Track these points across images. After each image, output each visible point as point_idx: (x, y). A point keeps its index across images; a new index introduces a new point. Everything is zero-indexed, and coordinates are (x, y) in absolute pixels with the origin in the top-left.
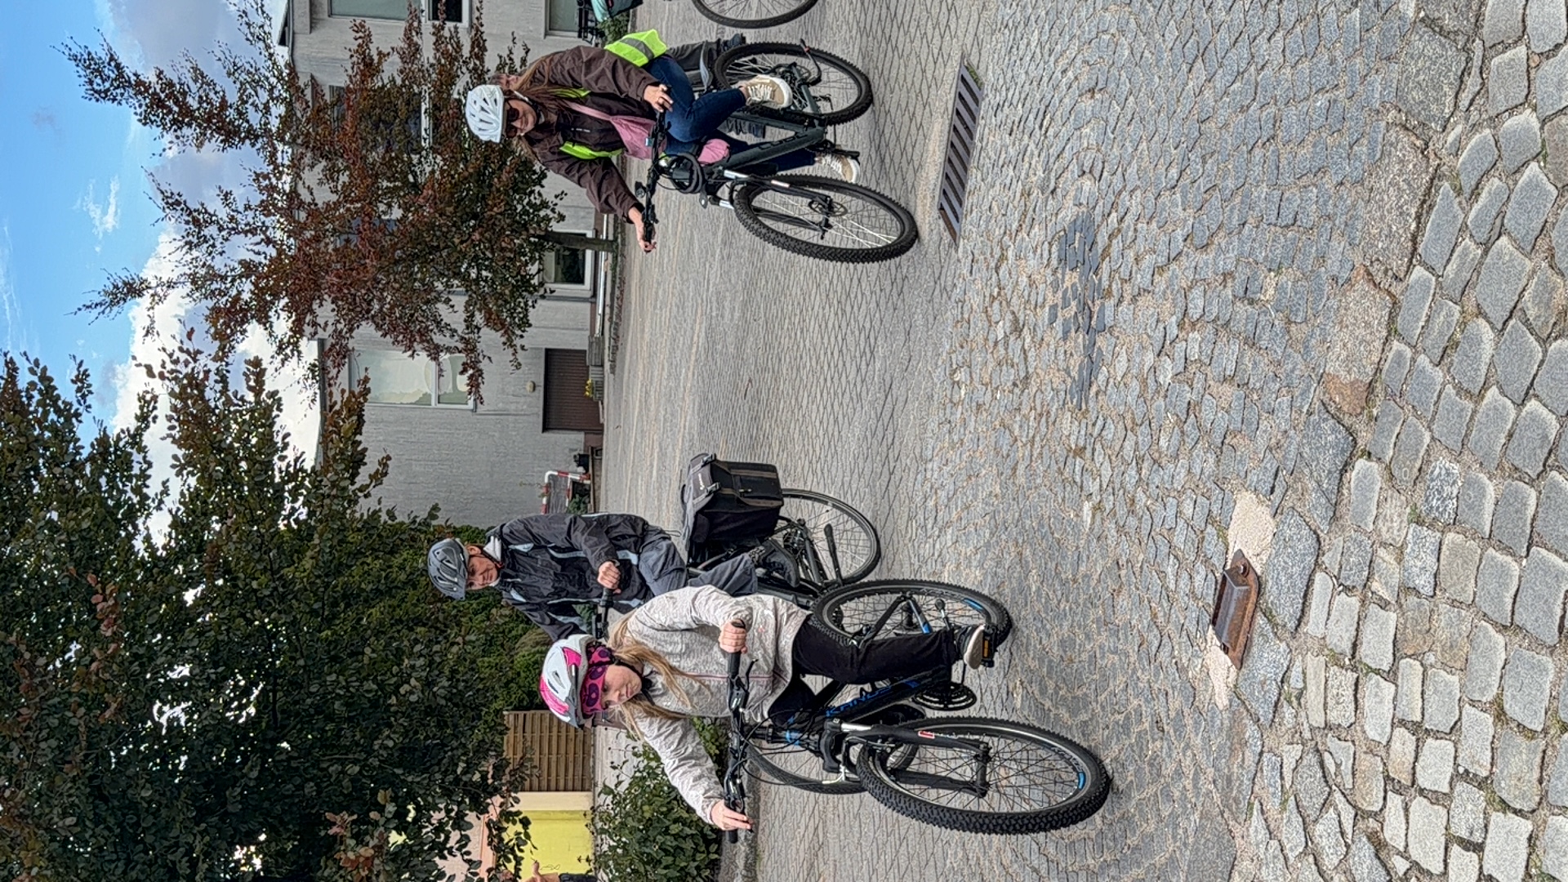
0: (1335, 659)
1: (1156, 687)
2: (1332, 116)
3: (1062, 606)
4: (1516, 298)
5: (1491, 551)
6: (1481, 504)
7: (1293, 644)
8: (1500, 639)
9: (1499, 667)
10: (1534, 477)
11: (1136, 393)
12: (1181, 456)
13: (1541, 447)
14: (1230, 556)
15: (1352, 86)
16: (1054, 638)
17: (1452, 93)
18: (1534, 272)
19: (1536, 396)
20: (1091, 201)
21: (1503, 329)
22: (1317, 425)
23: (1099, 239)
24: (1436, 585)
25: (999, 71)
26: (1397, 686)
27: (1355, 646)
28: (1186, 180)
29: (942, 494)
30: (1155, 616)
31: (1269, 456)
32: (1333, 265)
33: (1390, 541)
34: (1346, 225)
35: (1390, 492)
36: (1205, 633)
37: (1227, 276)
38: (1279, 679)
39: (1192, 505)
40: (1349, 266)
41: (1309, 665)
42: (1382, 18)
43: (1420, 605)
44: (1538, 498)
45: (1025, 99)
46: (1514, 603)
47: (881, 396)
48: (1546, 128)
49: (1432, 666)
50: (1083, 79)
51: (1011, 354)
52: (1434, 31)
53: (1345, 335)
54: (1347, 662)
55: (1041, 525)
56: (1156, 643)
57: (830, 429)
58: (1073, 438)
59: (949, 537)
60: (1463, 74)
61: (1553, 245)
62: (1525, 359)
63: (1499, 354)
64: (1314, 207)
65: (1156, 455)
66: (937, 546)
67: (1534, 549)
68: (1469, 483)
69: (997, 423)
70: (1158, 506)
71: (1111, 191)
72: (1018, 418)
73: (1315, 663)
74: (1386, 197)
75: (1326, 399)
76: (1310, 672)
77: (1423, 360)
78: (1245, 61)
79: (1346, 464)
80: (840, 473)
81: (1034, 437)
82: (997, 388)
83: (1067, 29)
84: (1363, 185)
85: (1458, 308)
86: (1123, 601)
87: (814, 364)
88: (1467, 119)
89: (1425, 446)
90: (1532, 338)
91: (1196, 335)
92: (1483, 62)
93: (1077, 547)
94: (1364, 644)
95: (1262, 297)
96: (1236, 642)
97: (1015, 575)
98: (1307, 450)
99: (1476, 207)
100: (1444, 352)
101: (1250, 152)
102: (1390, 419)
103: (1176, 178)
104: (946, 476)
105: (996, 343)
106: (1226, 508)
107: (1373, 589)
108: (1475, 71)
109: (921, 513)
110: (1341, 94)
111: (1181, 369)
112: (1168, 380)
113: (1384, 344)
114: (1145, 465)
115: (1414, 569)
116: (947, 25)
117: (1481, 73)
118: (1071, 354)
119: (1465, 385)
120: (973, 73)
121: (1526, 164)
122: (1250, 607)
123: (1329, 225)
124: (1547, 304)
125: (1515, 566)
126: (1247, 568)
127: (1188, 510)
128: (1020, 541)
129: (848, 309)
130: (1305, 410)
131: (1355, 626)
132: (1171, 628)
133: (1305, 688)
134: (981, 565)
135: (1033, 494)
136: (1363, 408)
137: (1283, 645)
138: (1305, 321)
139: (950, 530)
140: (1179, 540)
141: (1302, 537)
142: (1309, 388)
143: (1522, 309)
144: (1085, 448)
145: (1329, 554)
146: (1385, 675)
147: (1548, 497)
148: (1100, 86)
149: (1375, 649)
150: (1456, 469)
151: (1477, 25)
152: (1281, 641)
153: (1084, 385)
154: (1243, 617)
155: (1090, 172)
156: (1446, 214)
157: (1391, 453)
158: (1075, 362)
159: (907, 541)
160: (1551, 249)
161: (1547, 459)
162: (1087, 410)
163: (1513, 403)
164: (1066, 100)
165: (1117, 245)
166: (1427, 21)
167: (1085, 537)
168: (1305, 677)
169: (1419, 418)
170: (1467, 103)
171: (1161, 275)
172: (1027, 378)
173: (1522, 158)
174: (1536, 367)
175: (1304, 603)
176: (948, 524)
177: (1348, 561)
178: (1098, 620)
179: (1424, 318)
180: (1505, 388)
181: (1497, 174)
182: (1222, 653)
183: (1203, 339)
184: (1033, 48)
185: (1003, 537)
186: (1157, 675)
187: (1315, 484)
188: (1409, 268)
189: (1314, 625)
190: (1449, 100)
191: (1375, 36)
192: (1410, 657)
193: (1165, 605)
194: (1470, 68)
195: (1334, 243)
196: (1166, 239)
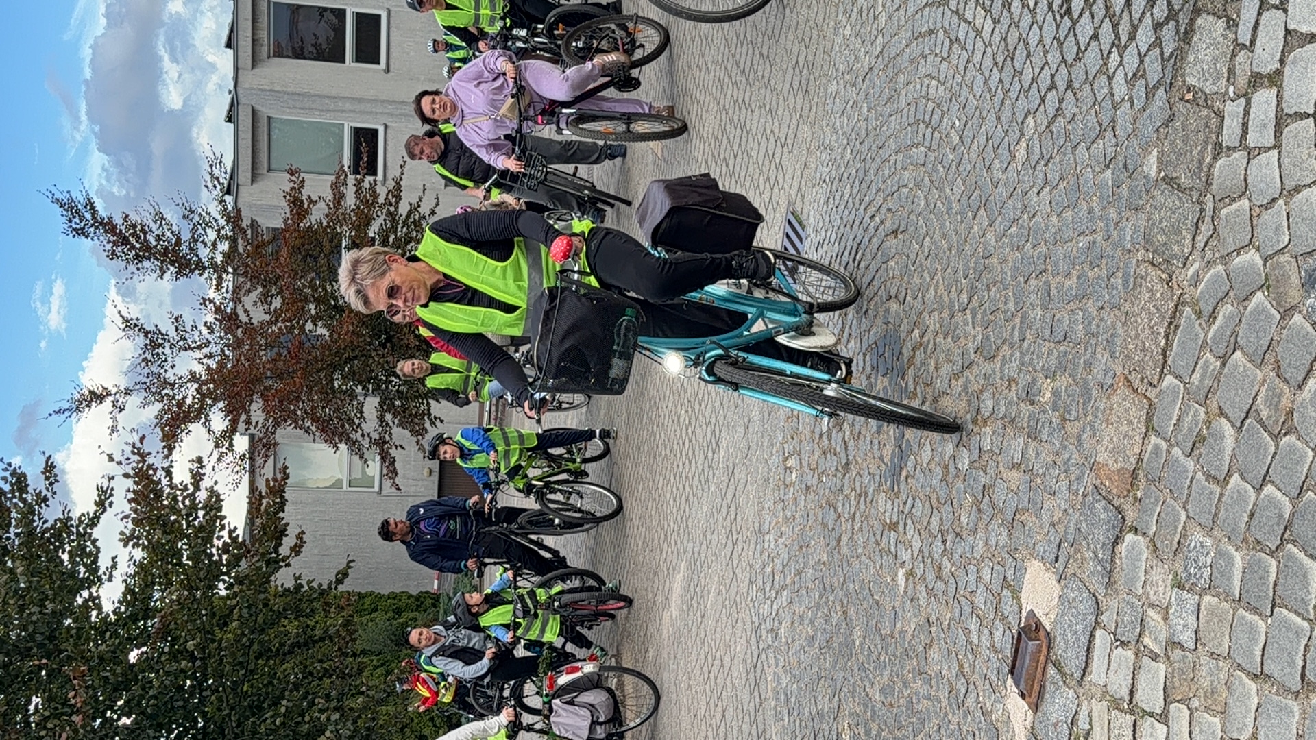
0: (1115, 704)
1: (964, 729)
2: (1093, 256)
3: (882, 658)
4: (1251, 401)
5: (1241, 611)
6: (1231, 572)
7: (1081, 691)
8: (1253, 686)
9: (1253, 711)
10: (1274, 548)
11: (939, 477)
12: (979, 530)
13: (1278, 524)
14: (1024, 615)
15: (1107, 231)
16: (876, 686)
17: (1189, 237)
18: (1264, 380)
19: (1272, 482)
20: (897, 320)
21: (1241, 427)
22: (1091, 506)
23: (905, 351)
24: (1197, 640)
25: (818, 216)
26: (1168, 727)
27: (1132, 693)
28: (975, 302)
29: (778, 562)
30: (961, 666)
31: (1053, 530)
32: (1098, 372)
33: (1157, 603)
34: (1108, 341)
35: (1155, 562)
36: (1005, 681)
37: (1011, 381)
38: (1069, 721)
39: (990, 572)
40: (1110, 374)
41: (1094, 710)
42: (1130, 177)
43: (1184, 657)
44: (1278, 567)
45: (841, 238)
46: (1263, 655)
47: (725, 478)
48: (1268, 264)
49: (1197, 710)
50: (888, 224)
51: (834, 444)
52: (1173, 187)
53: (1111, 430)
54: (1126, 707)
55: (862, 588)
56: (964, 691)
57: (682, 507)
58: (887, 514)
59: (784, 598)
60: (1198, 221)
61: (1279, 358)
62: (1261, 451)
63: (1238, 447)
64: (1081, 327)
65: (958, 530)
66: (775, 606)
67: (1277, 609)
68: (1220, 554)
69: (824, 502)
70: (961, 573)
71: (913, 312)
72: (841, 498)
73: (1099, 707)
74: (1139, 320)
75: (1098, 483)
76: (1095, 715)
77: (1176, 451)
78: (1019, 211)
79: (1117, 537)
80: (691, 545)
81: (854, 513)
82: (823, 473)
83: (873, 184)
84: (1119, 309)
85: (1203, 409)
86: (934, 654)
87: (668, 453)
88: (1203, 258)
89: (1182, 524)
90: (1266, 435)
91: (988, 429)
92: (1214, 212)
93: (894, 607)
94: (1140, 691)
95: (1041, 399)
96: (1031, 690)
97: (842, 631)
98: (1084, 525)
99: (1214, 327)
100: (1194, 445)
101: (1026, 282)
102: (1152, 500)
103: (966, 302)
104: (781, 546)
105: (821, 435)
106: (1018, 574)
107: (1145, 643)
108: (1208, 219)
109: (760, 578)
110: (1099, 237)
111: (976, 458)
112: (966, 467)
113: (1144, 438)
114: (950, 537)
115: (1178, 627)
116: (776, 180)
117: (1213, 221)
118: (884, 445)
119: (1212, 473)
120: (797, 218)
121: (1253, 293)
122: (1042, 659)
123: (1093, 342)
124: (1276, 406)
125: (1261, 624)
126: (1039, 625)
127: (986, 574)
128: (845, 602)
129: (697, 407)
130: (1081, 493)
131: (1131, 675)
132: (976, 678)
133: (1092, 728)
134: (812, 623)
135: (855, 562)
136: (1129, 491)
137: (1071, 691)
138: (1077, 419)
139: (785, 593)
140: (979, 600)
141: (1083, 599)
142: (1084, 474)
143: (1256, 411)
144: (898, 523)
145: (1106, 614)
146: (1158, 718)
147: (1286, 566)
148: (901, 229)
149: (1149, 696)
150: (1209, 542)
151: (1208, 183)
152: (1069, 688)
153: (896, 470)
154: (1037, 668)
155: (896, 297)
156: (1190, 333)
157: (1154, 528)
158: (888, 451)
159: (748, 602)
160: (1277, 362)
161: (1283, 534)
162: (899, 491)
163: (1253, 488)
164: (875, 240)
165: (919, 356)
166: (1167, 180)
167: (900, 599)
168: (1091, 720)
169: (1175, 499)
170: (1202, 245)
171: (957, 380)
172: (847, 464)
173: (1248, 290)
174: (1270, 458)
175: (1087, 656)
176: (784, 587)
177: (1123, 620)
178: (914, 669)
179: (1175, 417)
180: (1246, 475)
181: (1230, 301)
182: (1020, 699)
183: (994, 433)
184: (846, 199)
185: (831, 598)
186: (965, 717)
187: (1091, 555)
188: (1161, 376)
189: (1097, 674)
190: (1188, 242)
191: (1125, 191)
192: (1178, 701)
193: (970, 657)
194: (1204, 217)
195: (1099, 356)
196: (960, 351)
